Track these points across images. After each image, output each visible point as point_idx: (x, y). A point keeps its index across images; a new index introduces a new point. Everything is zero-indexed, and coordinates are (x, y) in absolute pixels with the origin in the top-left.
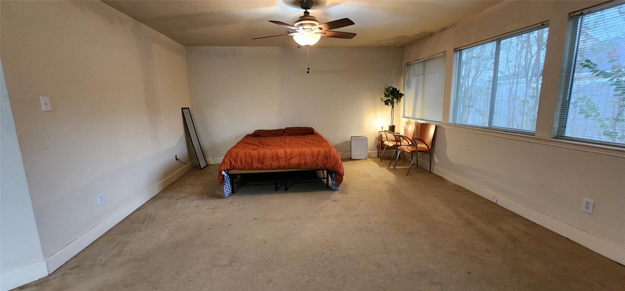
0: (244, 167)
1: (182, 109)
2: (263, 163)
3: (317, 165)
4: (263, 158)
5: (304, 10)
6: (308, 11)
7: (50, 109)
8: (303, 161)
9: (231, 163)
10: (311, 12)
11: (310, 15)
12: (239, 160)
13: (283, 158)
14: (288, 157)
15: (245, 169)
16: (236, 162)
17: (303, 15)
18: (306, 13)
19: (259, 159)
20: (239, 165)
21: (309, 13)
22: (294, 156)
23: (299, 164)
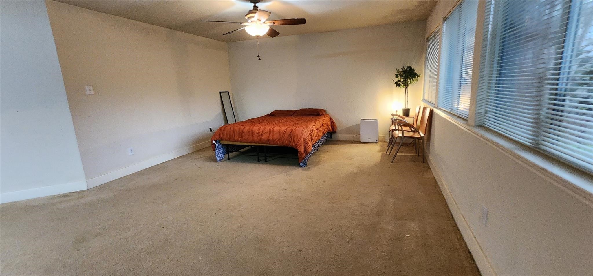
0: (229, 139)
1: (220, 92)
2: (242, 137)
3: (283, 142)
4: (242, 133)
5: (253, 5)
6: (257, 5)
7: (93, 93)
8: (271, 138)
9: (219, 134)
10: (260, 5)
11: (258, 9)
12: (225, 134)
13: (257, 134)
14: (260, 133)
15: (229, 141)
16: (223, 134)
17: (252, 8)
18: (256, 8)
19: (239, 133)
20: (225, 137)
21: (257, 7)
22: (265, 133)
23: (268, 140)
